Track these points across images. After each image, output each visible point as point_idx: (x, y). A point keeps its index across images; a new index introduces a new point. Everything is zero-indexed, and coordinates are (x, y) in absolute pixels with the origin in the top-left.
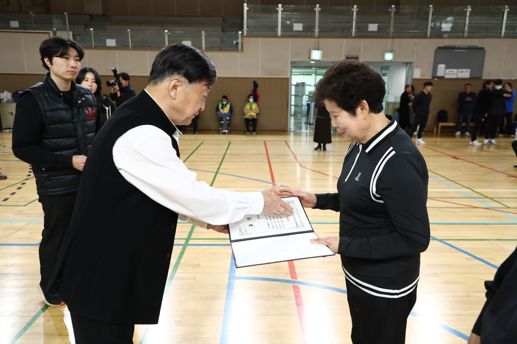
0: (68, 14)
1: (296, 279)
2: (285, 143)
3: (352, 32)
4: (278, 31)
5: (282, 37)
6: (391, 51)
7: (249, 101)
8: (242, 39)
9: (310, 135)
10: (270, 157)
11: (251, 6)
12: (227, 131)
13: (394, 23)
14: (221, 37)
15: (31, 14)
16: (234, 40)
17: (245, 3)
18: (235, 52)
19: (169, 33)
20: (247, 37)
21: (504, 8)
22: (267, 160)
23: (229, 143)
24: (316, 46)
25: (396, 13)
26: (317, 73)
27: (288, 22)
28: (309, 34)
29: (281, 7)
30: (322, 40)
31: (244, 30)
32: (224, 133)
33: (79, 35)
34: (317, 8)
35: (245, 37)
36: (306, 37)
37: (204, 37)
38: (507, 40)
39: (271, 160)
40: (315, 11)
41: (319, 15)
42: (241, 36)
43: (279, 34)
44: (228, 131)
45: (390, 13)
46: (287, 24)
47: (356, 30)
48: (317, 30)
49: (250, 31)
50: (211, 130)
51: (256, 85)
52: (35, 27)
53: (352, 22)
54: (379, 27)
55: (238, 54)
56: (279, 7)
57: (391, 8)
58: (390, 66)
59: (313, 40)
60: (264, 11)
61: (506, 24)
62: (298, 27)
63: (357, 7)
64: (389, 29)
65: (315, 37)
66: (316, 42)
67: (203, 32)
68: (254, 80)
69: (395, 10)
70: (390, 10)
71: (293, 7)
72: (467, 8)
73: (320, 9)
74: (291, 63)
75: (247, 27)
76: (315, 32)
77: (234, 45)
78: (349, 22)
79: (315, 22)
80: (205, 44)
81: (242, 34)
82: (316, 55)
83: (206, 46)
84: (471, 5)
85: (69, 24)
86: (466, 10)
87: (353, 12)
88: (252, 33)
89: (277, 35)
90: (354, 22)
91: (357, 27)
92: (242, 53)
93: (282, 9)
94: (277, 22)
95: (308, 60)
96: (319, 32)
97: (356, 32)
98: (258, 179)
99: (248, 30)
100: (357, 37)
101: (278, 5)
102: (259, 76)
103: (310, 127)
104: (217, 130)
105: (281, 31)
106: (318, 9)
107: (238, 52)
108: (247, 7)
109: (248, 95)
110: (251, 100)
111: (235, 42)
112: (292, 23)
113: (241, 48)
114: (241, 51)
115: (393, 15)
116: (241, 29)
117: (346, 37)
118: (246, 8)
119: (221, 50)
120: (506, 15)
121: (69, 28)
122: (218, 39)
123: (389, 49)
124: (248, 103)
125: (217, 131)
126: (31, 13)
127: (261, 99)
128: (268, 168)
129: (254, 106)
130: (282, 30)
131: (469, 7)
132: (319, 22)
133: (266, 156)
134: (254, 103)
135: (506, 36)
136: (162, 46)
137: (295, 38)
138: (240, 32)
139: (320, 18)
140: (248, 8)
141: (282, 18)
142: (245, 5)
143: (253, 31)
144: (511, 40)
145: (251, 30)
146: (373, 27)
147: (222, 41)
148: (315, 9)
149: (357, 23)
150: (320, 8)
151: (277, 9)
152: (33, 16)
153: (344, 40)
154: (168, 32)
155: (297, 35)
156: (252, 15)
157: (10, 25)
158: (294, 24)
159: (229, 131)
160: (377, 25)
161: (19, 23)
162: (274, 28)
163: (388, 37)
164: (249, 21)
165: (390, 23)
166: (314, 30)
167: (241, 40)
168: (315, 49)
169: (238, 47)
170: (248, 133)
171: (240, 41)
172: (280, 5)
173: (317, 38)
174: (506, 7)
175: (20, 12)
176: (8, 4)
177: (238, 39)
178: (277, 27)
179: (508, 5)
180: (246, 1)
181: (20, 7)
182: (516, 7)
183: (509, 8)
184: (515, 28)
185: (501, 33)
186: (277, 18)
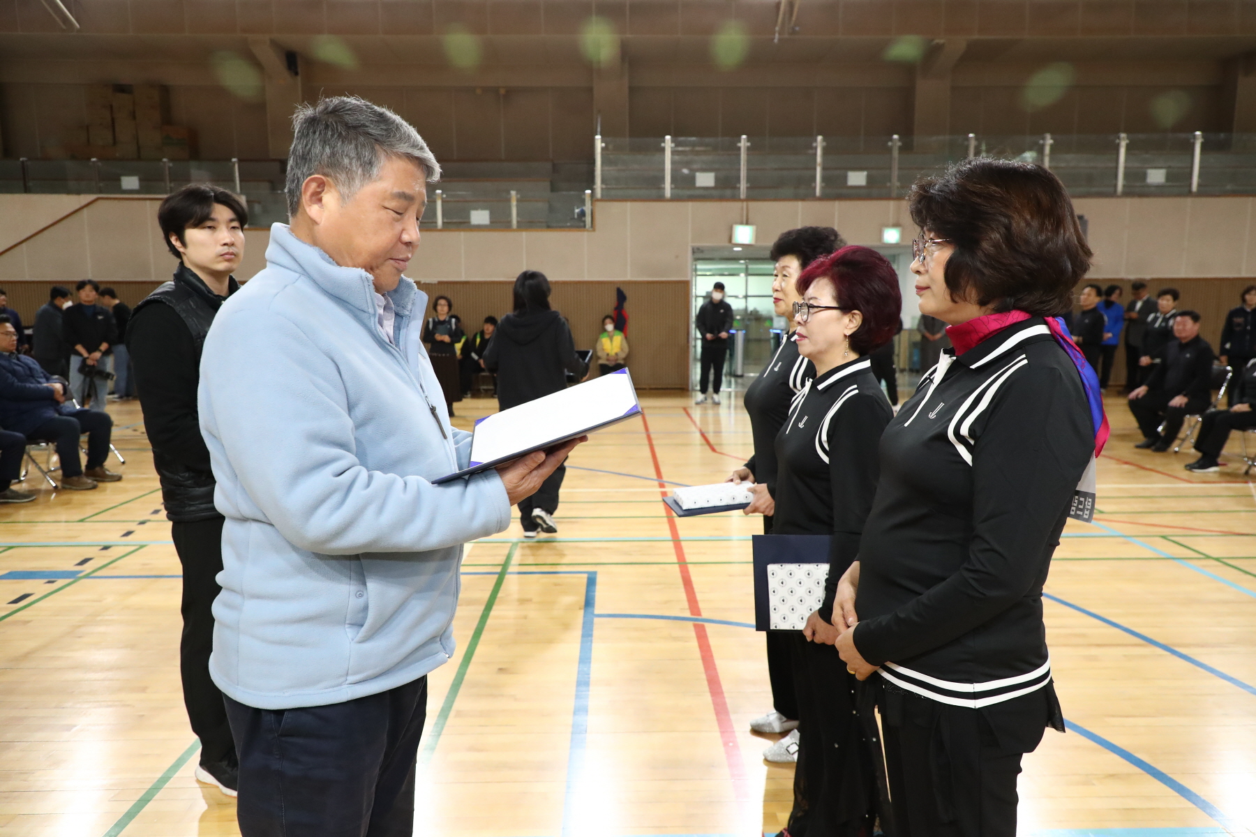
0: (240, 161)
1: (700, 615)
2: (683, 412)
3: (815, 188)
4: (664, 188)
5: (675, 199)
6: (896, 225)
7: (605, 330)
8: (592, 205)
9: (736, 396)
10: (653, 436)
11: (609, 139)
13: (900, 169)
14: (549, 202)
15: (165, 162)
16: (575, 207)
17: (597, 135)
18: (581, 231)
19: (444, 196)
20: (601, 200)
21: (1119, 138)
22: (646, 442)
24: (742, 216)
25: (902, 150)
26: (750, 272)
27: (685, 171)
28: (728, 192)
29: (670, 141)
30: (752, 205)
31: (595, 187)
33: (259, 203)
34: (744, 142)
35: (598, 200)
36: (722, 198)
37: (514, 203)
38: (1128, 201)
39: (654, 442)
40: (739, 148)
41: (748, 154)
42: (590, 198)
43: (668, 193)
45: (890, 150)
46: (683, 173)
47: (823, 185)
48: (743, 185)
49: (605, 188)
51: (621, 297)
52: (171, 188)
53: (815, 169)
54: (869, 178)
55: (586, 233)
56: (666, 141)
57: (891, 140)
58: (899, 255)
59: (737, 205)
60: (636, 149)
61: (1126, 168)
62: (705, 180)
63: (824, 140)
64: (890, 181)
65: (740, 200)
66: (742, 209)
67: (513, 193)
68: (618, 286)
69: (899, 144)
70: (890, 144)
71: (694, 141)
72: (1044, 139)
73: (749, 144)
74: (694, 252)
75: (603, 181)
76: (739, 188)
77: (576, 216)
78: (807, 169)
79: (739, 170)
80: (518, 215)
81: (593, 195)
82: (744, 235)
83: (519, 218)
84: (1052, 133)
85: (241, 181)
86: (1041, 142)
87: (816, 148)
88: (613, 193)
89: (664, 196)
90: (819, 169)
91: (824, 179)
92: (593, 233)
93: (673, 145)
94: (663, 170)
95: (727, 244)
96: (747, 188)
97: (822, 188)
98: (629, 474)
99: (604, 186)
100: (825, 197)
101: (664, 137)
102: (629, 278)
103: (736, 383)
105: (672, 189)
106: (744, 144)
107: (584, 231)
108: (602, 142)
109: (603, 317)
110: (610, 327)
111: (577, 211)
112: (693, 171)
113: (590, 224)
114: (591, 229)
115: (896, 153)
116: (590, 183)
117: (803, 199)
118: (599, 143)
119: (549, 227)
120: (1122, 151)
121: (241, 189)
122: (542, 206)
123: (891, 221)
124: (605, 334)
126: (165, 160)
127: (632, 324)
128: (648, 453)
129: (618, 338)
130: (673, 186)
131: (1048, 136)
132: (749, 170)
133: (644, 436)
134: (617, 332)
135: (1128, 193)
136: (430, 221)
137: (699, 201)
138: (588, 192)
139: (748, 162)
140: (603, 145)
141: (673, 163)
142: (598, 139)
143: (613, 189)
144: (1136, 201)
145: (609, 187)
146: (857, 178)
147: (551, 209)
148: (739, 145)
149: (824, 169)
150: (748, 141)
151: (663, 145)
152: (170, 168)
153: (800, 204)
154: (442, 194)
155: (705, 195)
156: (611, 157)
157: (120, 186)
158: (698, 174)
160: (865, 173)
161: (141, 180)
162: (658, 181)
163: (888, 197)
164: (606, 168)
165: (890, 168)
166: (738, 185)
167: (590, 207)
168: (741, 223)
169: (584, 222)
171: (587, 208)
172: (668, 137)
173: (742, 201)
174: (1123, 135)
175: (139, 158)
176: (115, 143)
177: (584, 205)
178: (663, 179)
179: (1125, 131)
180: (599, 129)
181: (139, 148)
182: (1142, 136)
183: (1128, 138)
184: (1144, 176)
185: (1115, 186)
186: (663, 162)
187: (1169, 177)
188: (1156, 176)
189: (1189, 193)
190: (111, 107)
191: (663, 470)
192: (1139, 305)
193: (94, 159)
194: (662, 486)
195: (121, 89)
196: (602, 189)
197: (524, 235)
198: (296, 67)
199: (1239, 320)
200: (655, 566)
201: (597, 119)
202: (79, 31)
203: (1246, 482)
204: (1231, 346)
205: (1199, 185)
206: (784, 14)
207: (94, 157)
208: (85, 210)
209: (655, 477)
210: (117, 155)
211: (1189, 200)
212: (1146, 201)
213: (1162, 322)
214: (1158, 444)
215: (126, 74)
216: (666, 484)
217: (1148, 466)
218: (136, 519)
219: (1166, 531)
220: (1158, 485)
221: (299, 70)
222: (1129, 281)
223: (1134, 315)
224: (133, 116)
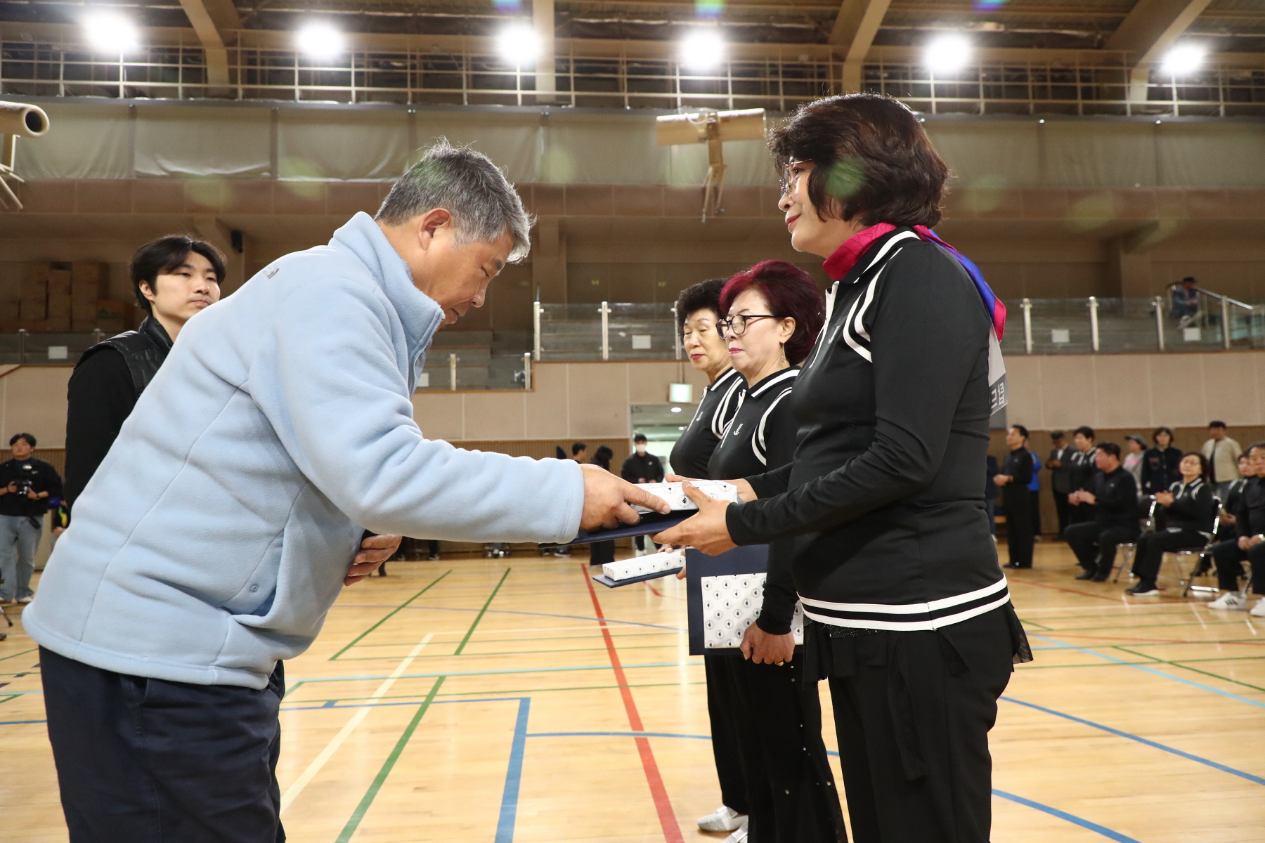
4: (602, 351)
5: (610, 361)
8: (531, 368)
11: (547, 305)
12: (502, 553)
14: (489, 367)
15: (97, 332)
16: (515, 372)
17: (536, 301)
18: (520, 392)
20: (541, 362)
21: (1022, 303)
22: (587, 590)
23: (506, 569)
24: (678, 375)
27: (622, 334)
28: (665, 355)
29: (606, 307)
31: (535, 351)
32: (496, 556)
35: (537, 362)
36: (658, 360)
37: (453, 366)
38: (1039, 360)
42: (529, 360)
43: (606, 355)
44: (505, 554)
46: (620, 337)
49: (546, 353)
50: (468, 552)
55: (525, 395)
56: (603, 307)
59: (674, 365)
60: (575, 316)
61: (1032, 331)
65: (675, 360)
66: (678, 369)
67: (453, 356)
71: (630, 306)
74: (632, 412)
75: (542, 345)
76: (674, 351)
77: (516, 380)
80: (457, 378)
81: (532, 357)
82: (681, 394)
83: (459, 381)
88: (552, 356)
89: (602, 357)
92: (532, 394)
93: (610, 311)
94: (600, 336)
95: (665, 403)
98: (568, 615)
99: (543, 350)
101: (601, 303)
104: (481, 552)
105: (609, 352)
107: (523, 392)
108: (541, 308)
111: (517, 375)
112: (629, 336)
113: (529, 386)
114: (530, 390)
116: (530, 347)
118: (538, 309)
119: (487, 388)
120: (1027, 316)
122: (482, 371)
125: (480, 554)
126: (97, 330)
128: (589, 601)
130: (611, 349)
133: (586, 585)
135: (1037, 351)
137: (639, 362)
138: (528, 354)
140: (542, 311)
141: (610, 329)
142: (537, 305)
143: (554, 353)
144: (1045, 359)
145: (548, 351)
147: (491, 375)
151: (600, 310)
155: (643, 356)
156: (551, 325)
157: (47, 356)
158: (634, 338)
159: (507, 553)
161: (69, 351)
162: (595, 346)
164: (546, 334)
166: (673, 347)
167: (529, 371)
168: (678, 382)
169: (524, 383)
170: (547, 554)
171: (527, 372)
172: (604, 304)
173: (678, 361)
174: (1026, 300)
175: (71, 330)
176: (47, 316)
177: (523, 367)
178: (601, 344)
179: (1026, 297)
180: (538, 298)
181: (71, 323)
182: (1043, 301)
183: (1031, 303)
184: (1049, 338)
185: (1025, 346)
186: (600, 330)
187: (1072, 338)
188: (1061, 336)
189: (1093, 352)
190: (47, 283)
191: (604, 611)
192: (1060, 454)
193: (22, 330)
194: (602, 623)
195: (59, 266)
196: (541, 352)
197: (463, 396)
198: (241, 245)
199: (1155, 460)
200: (594, 690)
201: (536, 290)
202: (21, 210)
203: (1186, 602)
204: (1152, 485)
205: (1100, 345)
206: (710, 196)
207: (21, 328)
208: (6, 377)
209: (596, 617)
210: (48, 328)
211: (1093, 358)
212: (1054, 358)
213: (1084, 459)
214: (1096, 575)
215: (64, 252)
216: (607, 622)
217: (1091, 593)
218: (14, 672)
219: (1116, 643)
220: (1102, 607)
221: (244, 248)
222: (1048, 432)
223: (1057, 463)
224: (69, 291)
